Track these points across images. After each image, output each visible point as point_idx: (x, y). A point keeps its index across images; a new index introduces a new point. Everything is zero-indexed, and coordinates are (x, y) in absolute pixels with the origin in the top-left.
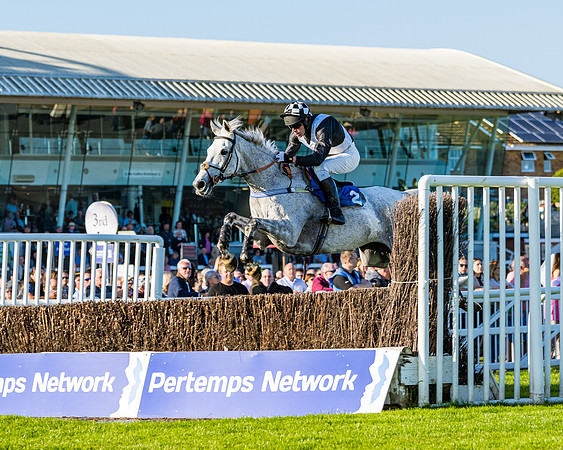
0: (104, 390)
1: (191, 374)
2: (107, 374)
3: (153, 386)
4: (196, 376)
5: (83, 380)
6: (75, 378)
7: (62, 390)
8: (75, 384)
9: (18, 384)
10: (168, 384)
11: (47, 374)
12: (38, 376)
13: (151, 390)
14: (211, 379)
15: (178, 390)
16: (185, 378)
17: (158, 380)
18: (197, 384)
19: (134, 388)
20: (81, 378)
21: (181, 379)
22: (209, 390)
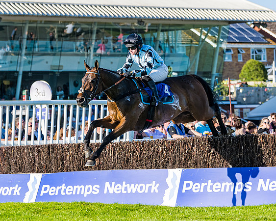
0: (152, 191)
1: (210, 181)
2: (154, 182)
3: (185, 189)
4: (213, 182)
5: (138, 186)
6: (133, 185)
7: (124, 192)
8: (133, 188)
9: (95, 189)
10: (195, 187)
11: (113, 183)
12: (107, 184)
13: (184, 191)
14: (224, 184)
15: (202, 191)
16: (206, 184)
17: (188, 185)
18: (214, 187)
19: (173, 190)
20: (137, 185)
21: (203, 185)
22: (222, 190)
